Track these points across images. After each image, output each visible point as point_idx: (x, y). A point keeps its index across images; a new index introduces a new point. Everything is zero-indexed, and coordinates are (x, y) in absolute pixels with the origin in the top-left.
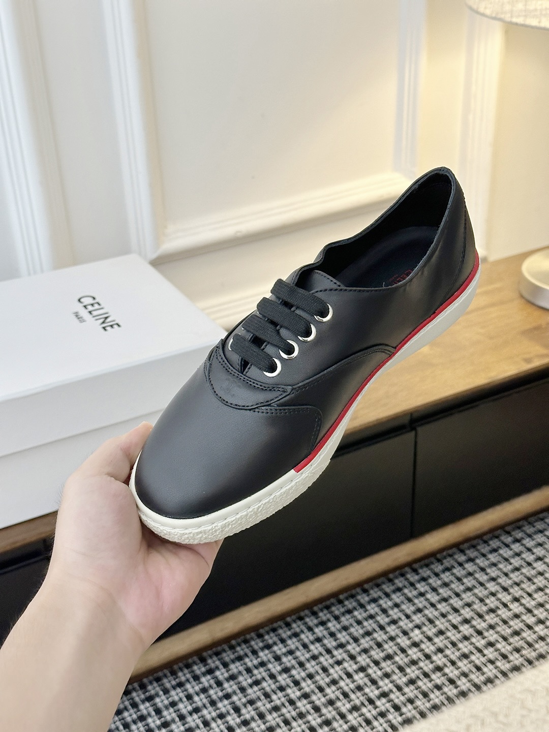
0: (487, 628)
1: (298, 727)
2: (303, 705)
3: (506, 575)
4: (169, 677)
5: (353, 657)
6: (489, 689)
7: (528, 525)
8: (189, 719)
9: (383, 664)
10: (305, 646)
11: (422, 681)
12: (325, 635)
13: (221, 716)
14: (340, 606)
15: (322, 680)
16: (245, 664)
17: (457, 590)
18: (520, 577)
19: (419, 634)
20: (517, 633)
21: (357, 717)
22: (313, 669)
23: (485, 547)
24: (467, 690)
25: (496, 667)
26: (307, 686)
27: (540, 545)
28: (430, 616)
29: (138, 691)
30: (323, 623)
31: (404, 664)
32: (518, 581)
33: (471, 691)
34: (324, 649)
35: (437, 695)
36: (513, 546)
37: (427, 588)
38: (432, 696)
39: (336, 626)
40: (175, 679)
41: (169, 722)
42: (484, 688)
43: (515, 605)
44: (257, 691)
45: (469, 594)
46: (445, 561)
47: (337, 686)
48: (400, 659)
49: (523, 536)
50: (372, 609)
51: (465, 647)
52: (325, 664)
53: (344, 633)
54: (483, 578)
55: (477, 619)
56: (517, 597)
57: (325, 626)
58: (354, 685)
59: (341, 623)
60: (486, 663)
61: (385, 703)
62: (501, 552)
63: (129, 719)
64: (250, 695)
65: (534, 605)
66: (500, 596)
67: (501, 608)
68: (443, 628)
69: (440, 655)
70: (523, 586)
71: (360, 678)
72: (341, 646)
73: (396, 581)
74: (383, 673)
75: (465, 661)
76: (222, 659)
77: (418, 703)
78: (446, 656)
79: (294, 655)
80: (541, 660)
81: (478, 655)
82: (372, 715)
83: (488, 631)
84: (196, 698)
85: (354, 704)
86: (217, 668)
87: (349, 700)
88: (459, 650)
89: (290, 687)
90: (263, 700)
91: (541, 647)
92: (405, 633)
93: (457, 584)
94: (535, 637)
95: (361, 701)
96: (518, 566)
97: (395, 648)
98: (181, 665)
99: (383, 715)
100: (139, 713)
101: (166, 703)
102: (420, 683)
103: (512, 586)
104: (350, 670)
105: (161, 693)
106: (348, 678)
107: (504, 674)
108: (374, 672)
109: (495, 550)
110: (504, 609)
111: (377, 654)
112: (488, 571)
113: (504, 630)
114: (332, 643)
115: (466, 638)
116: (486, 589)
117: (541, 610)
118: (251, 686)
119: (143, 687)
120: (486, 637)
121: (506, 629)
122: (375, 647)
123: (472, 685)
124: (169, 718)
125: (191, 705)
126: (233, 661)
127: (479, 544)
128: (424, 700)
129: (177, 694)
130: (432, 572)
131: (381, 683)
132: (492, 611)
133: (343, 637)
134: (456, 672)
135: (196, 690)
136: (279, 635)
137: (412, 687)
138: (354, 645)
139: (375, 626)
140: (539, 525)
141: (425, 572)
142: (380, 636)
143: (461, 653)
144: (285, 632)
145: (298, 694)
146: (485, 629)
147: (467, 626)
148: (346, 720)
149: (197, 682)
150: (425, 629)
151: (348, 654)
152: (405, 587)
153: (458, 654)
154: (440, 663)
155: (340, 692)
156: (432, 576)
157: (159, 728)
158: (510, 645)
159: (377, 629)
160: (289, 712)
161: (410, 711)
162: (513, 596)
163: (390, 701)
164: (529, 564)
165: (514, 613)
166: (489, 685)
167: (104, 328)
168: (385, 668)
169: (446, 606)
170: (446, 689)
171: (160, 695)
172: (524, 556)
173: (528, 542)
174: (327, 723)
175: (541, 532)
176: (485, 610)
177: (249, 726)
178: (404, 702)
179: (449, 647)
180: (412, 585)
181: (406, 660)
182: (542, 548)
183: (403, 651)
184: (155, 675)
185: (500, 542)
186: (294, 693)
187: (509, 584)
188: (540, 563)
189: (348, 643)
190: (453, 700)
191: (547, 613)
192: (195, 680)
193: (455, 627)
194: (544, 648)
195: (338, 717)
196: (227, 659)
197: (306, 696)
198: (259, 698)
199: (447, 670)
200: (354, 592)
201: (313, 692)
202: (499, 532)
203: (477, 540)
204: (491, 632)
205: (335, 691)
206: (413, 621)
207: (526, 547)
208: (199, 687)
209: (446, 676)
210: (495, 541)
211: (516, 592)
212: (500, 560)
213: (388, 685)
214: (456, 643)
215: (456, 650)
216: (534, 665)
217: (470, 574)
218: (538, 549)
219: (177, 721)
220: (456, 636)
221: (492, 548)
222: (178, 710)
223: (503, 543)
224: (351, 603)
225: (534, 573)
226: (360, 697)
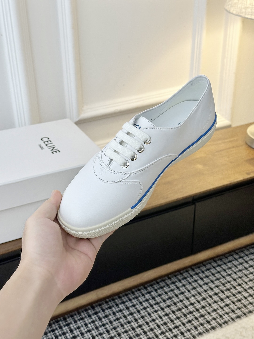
0: (226, 298)
2: (139, 331)
3: (235, 273)
4: (77, 315)
5: (162, 309)
6: (225, 326)
7: (246, 250)
8: (86, 335)
9: (177, 313)
10: (141, 303)
12: (150, 298)
13: (101, 334)
14: (157, 285)
15: (148, 319)
16: (113, 310)
17: (212, 279)
18: (242, 274)
19: (194, 299)
20: (239, 300)
21: (164, 337)
22: (144, 314)
23: (226, 260)
24: (215, 326)
25: (229, 316)
26: (141, 322)
27: (252, 260)
28: (199, 291)
29: (62, 321)
30: (149, 293)
31: (186, 313)
32: (241, 276)
33: (217, 327)
34: (149, 305)
35: (201, 328)
36: (239, 260)
37: (198, 278)
38: (199, 328)
39: (155, 294)
40: (80, 316)
41: (76, 336)
42: (223, 325)
43: (239, 287)
44: (117, 323)
45: (218, 281)
46: (207, 266)
47: (155, 322)
48: (184, 311)
49: (244, 256)
50: (172, 287)
51: (215, 306)
52: (150, 311)
53: (159, 298)
54: (224, 274)
55: (221, 293)
56: (240, 283)
57: (150, 294)
58: (163, 322)
59: (158, 293)
60: (225, 314)
61: (177, 331)
62: (233, 262)
63: (58, 334)
64: (114, 325)
65: (248, 288)
66: (232, 283)
67: (232, 288)
68: (205, 297)
69: (203, 310)
70: (243, 278)
71: (165, 319)
72: (157, 303)
73: (184, 274)
74: (176, 317)
75: (215, 313)
76: (102, 307)
77: (192, 331)
78: (206, 310)
79: (135, 307)
80: (250, 314)
81: (221, 310)
82: (171, 336)
83: (226, 299)
84: (89, 325)
85: (163, 331)
86: (100, 312)
87: (160, 329)
88: (212, 307)
89: (133, 322)
90: (120, 327)
91: (250, 307)
92: (187, 299)
93: (212, 277)
94: (248, 303)
95: (166, 329)
96: (241, 269)
97: (182, 305)
98: (83, 309)
99: (175, 336)
100: (62, 331)
101: (75, 327)
102: (193, 322)
103: (238, 279)
104: (161, 315)
105: (73, 322)
106: (160, 318)
107: (233, 319)
108: (172, 316)
109: (230, 261)
110: (234, 289)
111: (174, 308)
112: (227, 271)
113: (234, 299)
114: (153, 302)
115: (216, 302)
116: (226, 279)
117: (251, 290)
118: (115, 321)
119: (65, 319)
120: (225, 302)
122: (173, 304)
123: (218, 324)
124: (76, 334)
125: (87, 328)
126: (107, 309)
127: (223, 258)
128: (195, 330)
129: (81, 323)
130: (201, 271)
131: (175, 322)
132: (228, 290)
133: (158, 299)
134: (211, 318)
135: (89, 322)
136: (129, 297)
137: (190, 324)
138: (163, 303)
139: (173, 295)
140: (251, 250)
141: (198, 271)
142: (175, 300)
143: (213, 309)
144: (131, 296)
145: (137, 325)
146: (224, 298)
147: (216, 296)
149: (90, 318)
150: (196, 297)
151: (160, 308)
152: (188, 277)
154: (203, 313)
155: (156, 325)
156: (201, 273)
158: (236, 306)
159: (175, 296)
160: (132, 333)
161: (188, 335)
162: (238, 283)
163: (179, 330)
164: (246, 268)
165: (238, 291)
166: (226, 324)
167: (53, 153)
168: (177, 315)
169: (207, 287)
170: (205, 326)
171: (73, 323)
172: (244, 264)
173: (246, 258)
175: (252, 253)
176: (225, 289)
178: (186, 331)
179: (208, 306)
180: (191, 276)
181: (187, 311)
182: (252, 261)
183: (186, 307)
184: (71, 314)
186: (135, 325)
187: (236, 277)
188: (251, 268)
189: (161, 302)
190: (209, 331)
192: (89, 317)
193: (211, 297)
194: (252, 308)
195: (155, 337)
196: (104, 308)
197: (140, 326)
198: (118, 327)
199: (206, 317)
200: (164, 278)
201: (143, 324)
202: (233, 253)
203: (222, 256)
204: (227, 299)
205: (154, 324)
206: (191, 293)
207: (245, 261)
208: (91, 320)
209: (206, 319)
210: (230, 257)
211: (240, 281)
212: (233, 266)
213: (179, 323)
214: (211, 304)
215: (211, 308)
216: (247, 316)
217: (219, 272)
218: (251, 262)
219: (80, 336)
220: (211, 301)
221: (229, 260)
222: (81, 331)
223: (234, 258)
224: (163, 284)
225: (248, 273)
226: (165, 327)
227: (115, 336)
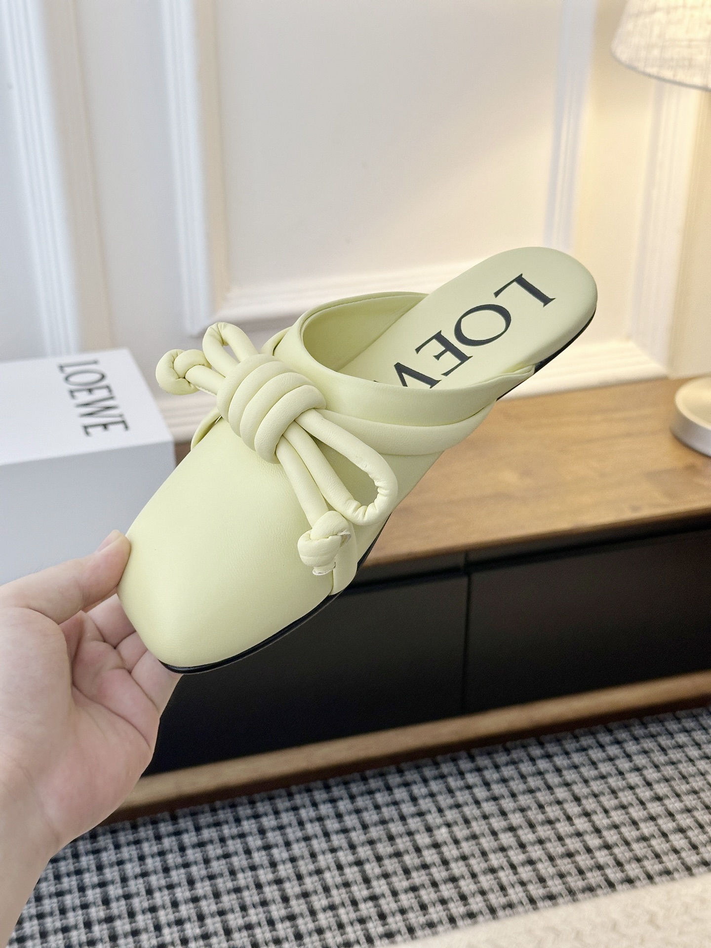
0: (534, 842)
1: (254, 916)
2: (271, 892)
3: (586, 782)
4: (127, 830)
5: (352, 847)
6: (507, 916)
7: (638, 725)
8: (132, 883)
9: (387, 862)
10: (301, 824)
11: (426, 889)
12: (330, 814)
14: (362, 783)
15: (305, 866)
16: (221, 831)
17: (515, 789)
18: (601, 787)
19: (445, 833)
20: (570, 855)
21: (330, 917)
22: (300, 852)
23: (572, 743)
24: (478, 911)
25: (526, 891)
26: (285, 870)
27: (645, 752)
28: (468, 814)
30: (333, 801)
31: (412, 865)
32: (596, 792)
33: (482, 915)
34: (323, 830)
35: (438, 910)
36: (608, 748)
37: (478, 780)
38: (431, 910)
39: (347, 806)
40: (133, 834)
41: (108, 882)
43: (581, 820)
44: (223, 865)
45: (528, 796)
46: (513, 752)
47: (320, 875)
48: (409, 859)
49: (627, 739)
50: (400, 794)
51: (496, 860)
52: (316, 848)
53: (354, 816)
54: (552, 779)
55: (526, 828)
56: (589, 810)
57: (334, 804)
58: (342, 881)
59: (355, 804)
60: (515, 883)
61: (370, 908)
62: (591, 752)
63: (63, 870)
64: (213, 868)
65: (606, 825)
66: (566, 806)
67: (561, 820)
68: (478, 832)
69: (461, 863)
70: (603, 799)
71: (352, 873)
72: (345, 831)
73: (443, 766)
74: (382, 871)
75: (490, 876)
76: (197, 820)
78: (468, 866)
79: (283, 831)
80: (588, 894)
81: (509, 871)
82: (349, 918)
83: (533, 844)
84: (149, 861)
85: (333, 902)
86: (187, 831)
87: (328, 895)
88: (486, 861)
89: (263, 867)
90: (226, 876)
91: (594, 877)
92: (429, 829)
93: (518, 782)
94: (591, 864)
95: (341, 898)
96: (605, 773)
97: (409, 844)
98: (147, 819)
99: (362, 921)
100: (76, 864)
101: (112, 861)
102: (422, 892)
103: (586, 797)
104: (343, 860)
105: (111, 846)
106: (337, 869)
107: (532, 901)
108: (372, 869)
109: (584, 749)
110: (567, 823)
111: (384, 849)
112: (565, 772)
113: (555, 848)
114: (334, 825)
115: (503, 849)
116: (552, 794)
117: (613, 832)
118: (218, 858)
120: (528, 852)
121: (558, 846)
122: (385, 839)
123: (487, 906)
124: (109, 877)
125: (140, 865)
126: (209, 826)
127: (566, 739)
128: (420, 913)
129: (129, 852)
130: (492, 763)
131: (374, 883)
132: (550, 822)
133: (351, 821)
134: (473, 887)
135: (153, 851)
136: (275, 804)
137: (411, 895)
138: (361, 831)
139: (395, 815)
140: (653, 727)
141: (483, 761)
142: (396, 828)
143: (488, 866)
144: (283, 802)
145: (271, 876)
146: (530, 842)
147: (510, 834)
148: (315, 919)
149: (158, 842)
150: (455, 829)
151: (348, 842)
152: (451, 775)
153: (484, 865)
154: (457, 873)
155: (322, 885)
156: (489, 768)
157: (94, 887)
158: (554, 866)
159: (397, 818)
160: (251, 896)
161: (396, 923)
162: (584, 809)
163: (377, 906)
164: (621, 773)
165: (576, 829)
166: (508, 911)
168: (387, 866)
169: (492, 806)
170: (451, 905)
171: (109, 849)
172: (617, 762)
173: (630, 746)
174: (292, 918)
175: (653, 736)
176: (540, 820)
177: (198, 903)
178: (393, 910)
179: (476, 856)
180: (461, 774)
181: (417, 862)
182: (645, 756)
183: (418, 850)
184: (112, 825)
185: (594, 741)
186: (265, 875)
187: (584, 793)
188: (635, 774)
189: (354, 829)
190: (456, 921)
191: (619, 836)
192: (155, 839)
193: (494, 833)
194: (597, 879)
195: (308, 913)
196: (202, 822)
197: (279, 882)
198: (221, 875)
199: (462, 883)
200: (385, 769)
201: (289, 878)
202: (599, 727)
204: (537, 847)
205: (316, 882)
206: (444, 816)
207: (625, 752)
208: (158, 848)
209: (457, 890)
210: (587, 738)
211: (590, 804)
212: (584, 763)
213: (382, 888)
214: (486, 853)
215: (483, 861)
216: (575, 898)
217: (540, 773)
218: (640, 757)
219: (117, 883)
220: (491, 844)
221: (581, 746)
222: (123, 870)
223: (598, 742)
224: (378, 782)
225: (622, 785)
226: (342, 894)
227: (205, 897)
